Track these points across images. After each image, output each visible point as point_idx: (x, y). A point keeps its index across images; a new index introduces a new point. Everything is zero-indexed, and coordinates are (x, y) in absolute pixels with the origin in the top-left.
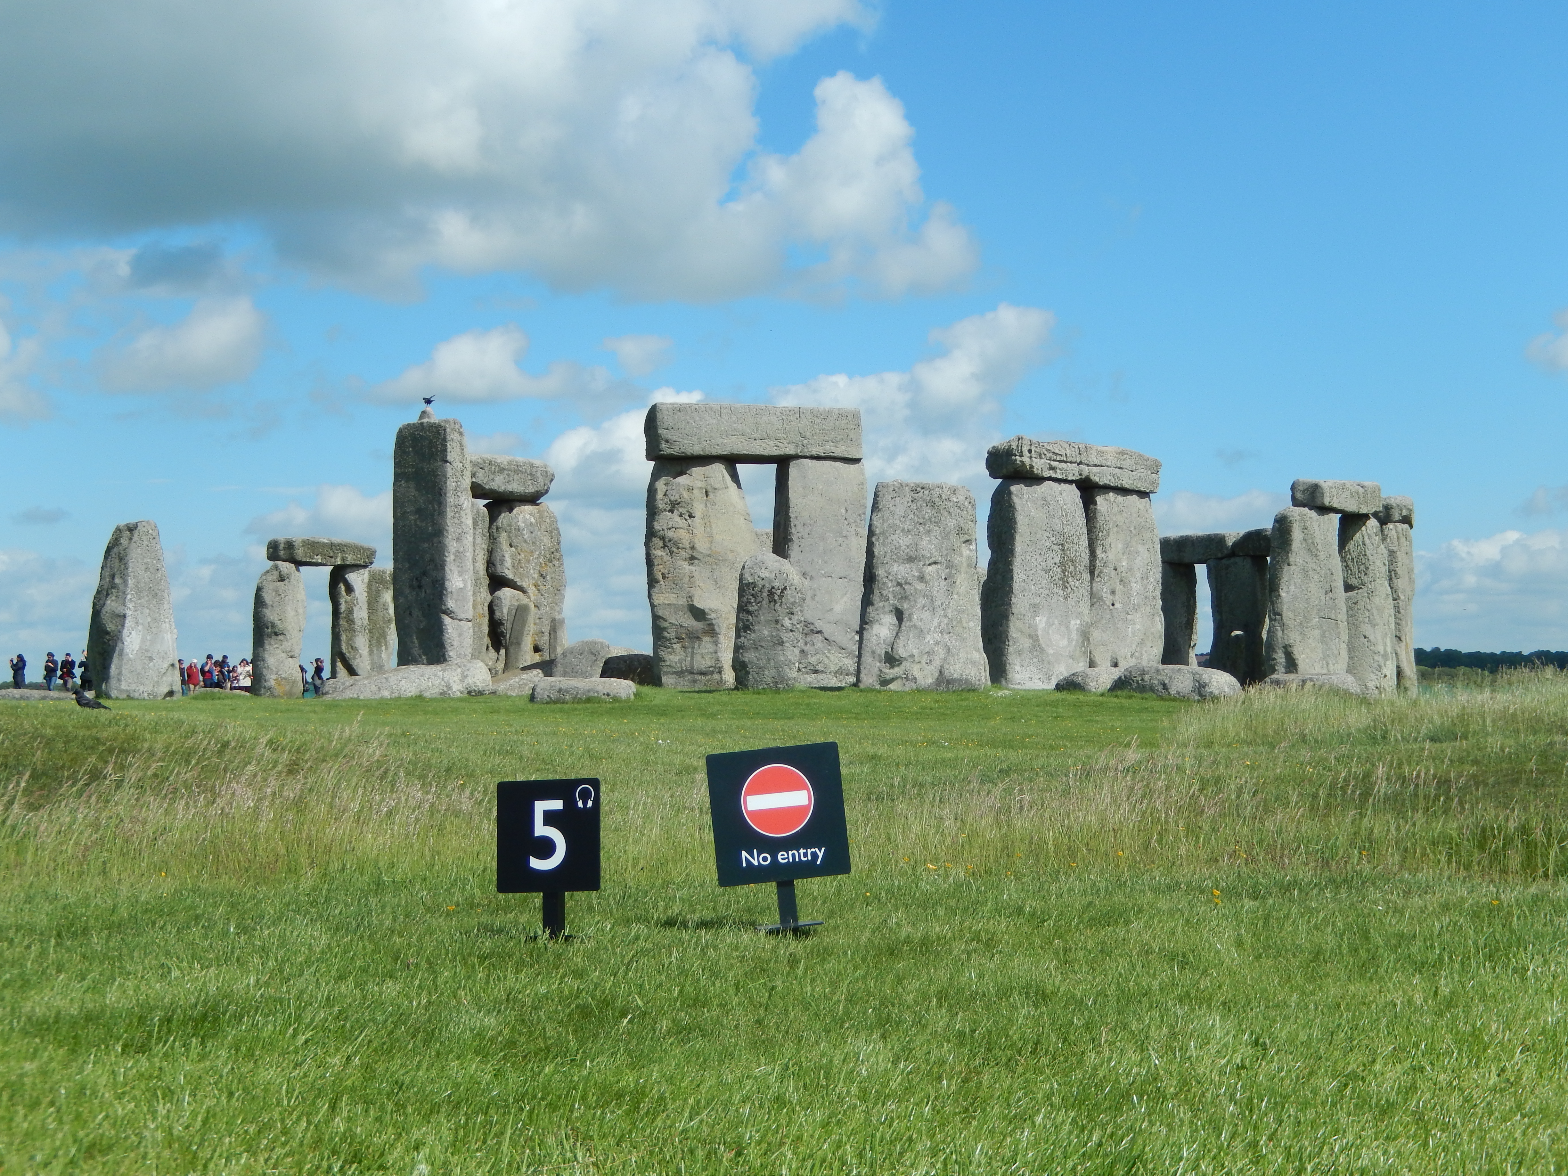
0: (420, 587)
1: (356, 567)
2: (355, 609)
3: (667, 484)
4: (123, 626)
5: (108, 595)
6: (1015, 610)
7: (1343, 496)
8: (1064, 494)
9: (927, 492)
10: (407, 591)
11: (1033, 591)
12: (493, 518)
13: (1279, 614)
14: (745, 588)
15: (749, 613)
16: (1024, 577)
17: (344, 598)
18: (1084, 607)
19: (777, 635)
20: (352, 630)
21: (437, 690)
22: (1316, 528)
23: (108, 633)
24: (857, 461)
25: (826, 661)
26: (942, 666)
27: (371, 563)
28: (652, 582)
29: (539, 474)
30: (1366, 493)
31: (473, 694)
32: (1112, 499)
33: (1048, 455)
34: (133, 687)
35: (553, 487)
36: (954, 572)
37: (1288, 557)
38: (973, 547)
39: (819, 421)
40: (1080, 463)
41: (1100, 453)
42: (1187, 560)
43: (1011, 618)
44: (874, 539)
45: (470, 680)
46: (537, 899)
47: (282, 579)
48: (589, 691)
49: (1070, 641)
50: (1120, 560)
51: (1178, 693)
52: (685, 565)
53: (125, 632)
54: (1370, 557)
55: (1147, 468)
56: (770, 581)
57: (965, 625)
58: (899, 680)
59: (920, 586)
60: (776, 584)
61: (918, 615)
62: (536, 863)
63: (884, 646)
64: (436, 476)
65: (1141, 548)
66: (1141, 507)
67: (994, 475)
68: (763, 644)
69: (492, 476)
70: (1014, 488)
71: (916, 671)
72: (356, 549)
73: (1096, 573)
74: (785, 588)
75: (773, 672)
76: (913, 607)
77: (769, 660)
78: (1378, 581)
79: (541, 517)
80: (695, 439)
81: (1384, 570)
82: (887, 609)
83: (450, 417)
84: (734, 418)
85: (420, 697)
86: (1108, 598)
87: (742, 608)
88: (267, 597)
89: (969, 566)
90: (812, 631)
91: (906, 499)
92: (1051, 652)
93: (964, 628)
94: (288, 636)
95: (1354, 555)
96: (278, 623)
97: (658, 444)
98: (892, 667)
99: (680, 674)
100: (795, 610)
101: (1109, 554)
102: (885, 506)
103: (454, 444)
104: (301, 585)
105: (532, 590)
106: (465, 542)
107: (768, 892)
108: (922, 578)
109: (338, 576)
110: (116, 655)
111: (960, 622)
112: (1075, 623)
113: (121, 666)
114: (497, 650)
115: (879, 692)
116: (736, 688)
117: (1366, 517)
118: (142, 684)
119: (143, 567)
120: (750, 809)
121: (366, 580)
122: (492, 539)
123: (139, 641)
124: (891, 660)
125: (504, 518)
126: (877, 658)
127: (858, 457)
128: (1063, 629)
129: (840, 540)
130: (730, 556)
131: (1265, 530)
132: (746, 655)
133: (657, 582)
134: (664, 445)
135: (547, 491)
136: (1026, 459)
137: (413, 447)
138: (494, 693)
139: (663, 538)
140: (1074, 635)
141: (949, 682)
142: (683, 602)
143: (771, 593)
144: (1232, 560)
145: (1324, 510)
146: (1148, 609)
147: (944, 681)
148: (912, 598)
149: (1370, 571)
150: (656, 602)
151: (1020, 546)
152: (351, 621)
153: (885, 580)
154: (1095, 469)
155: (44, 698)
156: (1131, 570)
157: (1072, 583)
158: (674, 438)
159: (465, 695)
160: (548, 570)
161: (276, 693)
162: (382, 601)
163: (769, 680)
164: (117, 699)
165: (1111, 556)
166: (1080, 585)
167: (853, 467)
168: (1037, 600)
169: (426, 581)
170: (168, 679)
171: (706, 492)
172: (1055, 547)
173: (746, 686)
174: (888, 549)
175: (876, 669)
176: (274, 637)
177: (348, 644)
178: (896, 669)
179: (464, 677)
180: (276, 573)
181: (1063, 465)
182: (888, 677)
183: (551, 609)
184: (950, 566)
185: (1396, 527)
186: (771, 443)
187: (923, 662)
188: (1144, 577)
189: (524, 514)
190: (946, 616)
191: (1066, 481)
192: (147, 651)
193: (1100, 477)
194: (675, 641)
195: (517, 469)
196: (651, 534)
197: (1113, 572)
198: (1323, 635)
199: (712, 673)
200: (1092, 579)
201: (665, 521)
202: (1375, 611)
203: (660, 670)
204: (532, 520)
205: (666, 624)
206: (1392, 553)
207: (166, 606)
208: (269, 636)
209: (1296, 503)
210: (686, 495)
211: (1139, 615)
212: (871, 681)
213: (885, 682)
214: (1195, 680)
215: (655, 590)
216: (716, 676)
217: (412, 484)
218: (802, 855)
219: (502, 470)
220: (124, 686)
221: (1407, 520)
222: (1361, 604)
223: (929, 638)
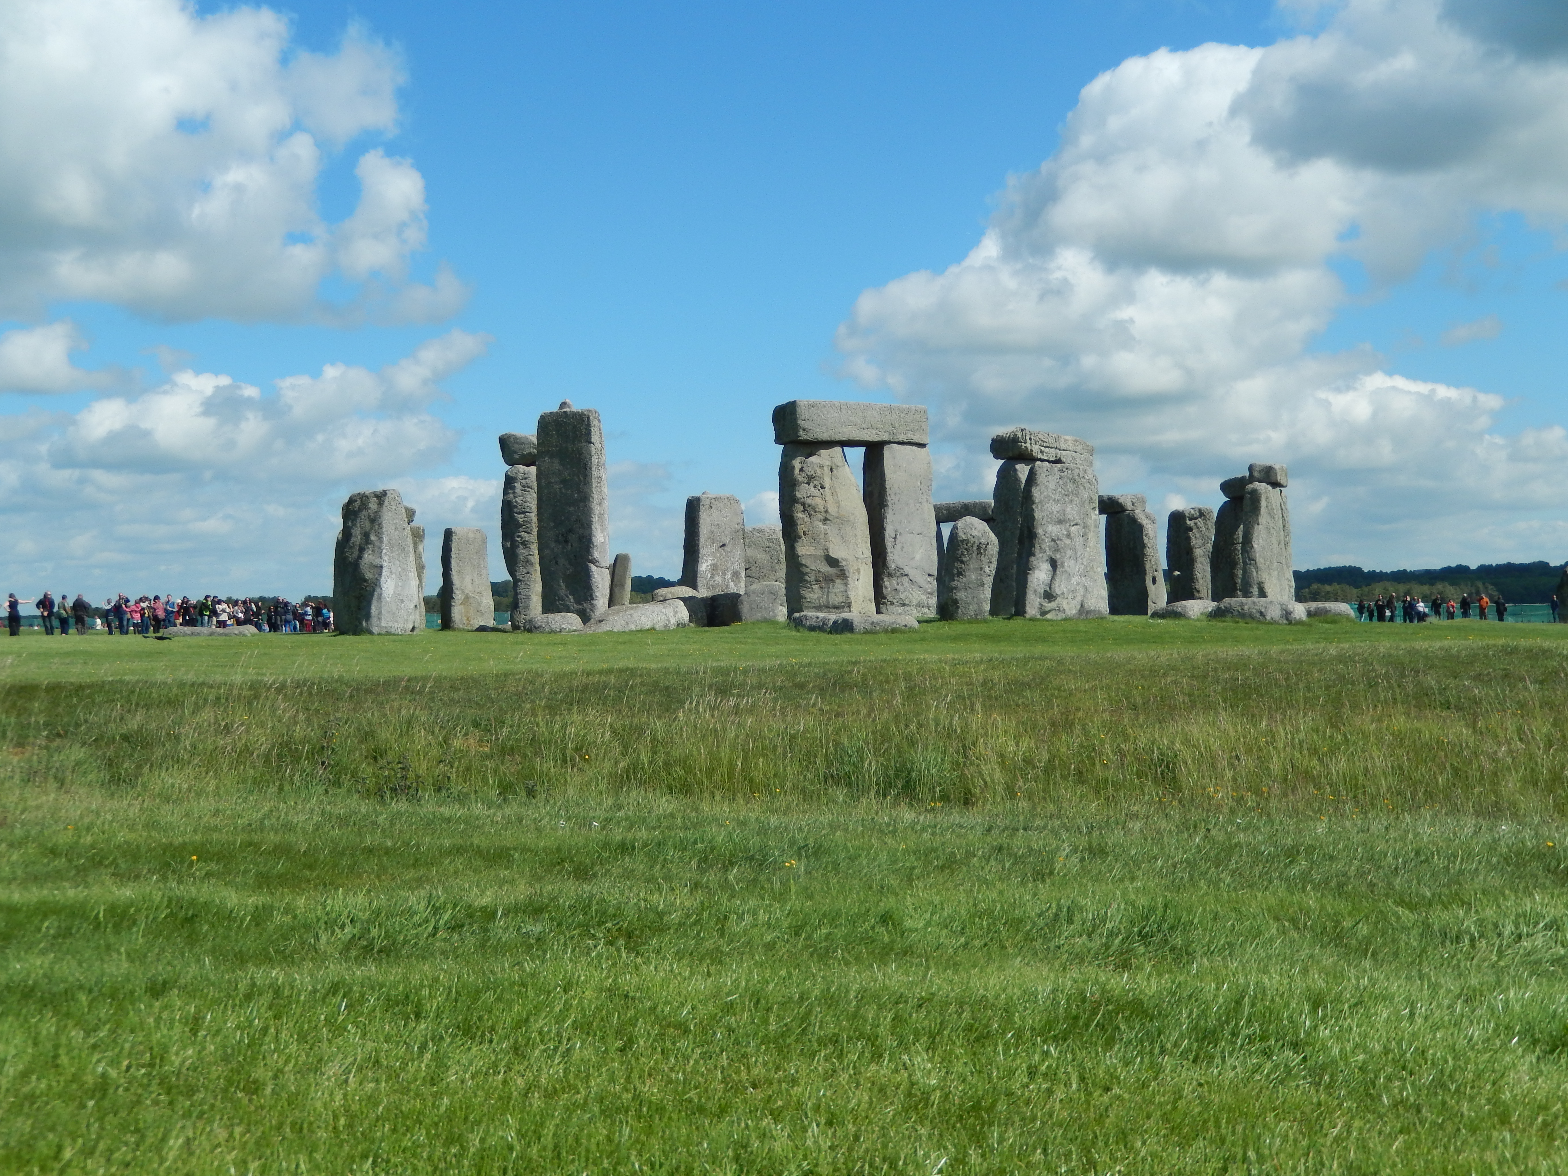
0: (566, 542)
3: (800, 463)
4: (380, 574)
5: (362, 549)
10: (553, 545)
13: (1254, 560)
14: (960, 544)
15: (962, 562)
19: (980, 579)
21: (663, 624)
22: (1272, 498)
23: (366, 581)
25: (911, 597)
26: (1082, 601)
33: (1040, 442)
34: (390, 624)
36: (1086, 530)
37: (1258, 519)
39: (903, 415)
40: (1056, 448)
41: (1066, 441)
44: (1034, 507)
45: (679, 615)
52: (820, 524)
53: (383, 580)
56: (979, 538)
58: (1053, 612)
59: (1068, 542)
60: (983, 541)
61: (1069, 564)
63: (1041, 586)
64: (581, 454)
67: (997, 457)
68: (970, 586)
71: (1065, 605)
74: (988, 544)
75: (975, 607)
76: (1063, 557)
77: (974, 597)
80: (824, 428)
82: (1045, 558)
83: (590, 408)
84: (851, 412)
87: (956, 559)
90: (902, 574)
93: (1095, 572)
97: (798, 431)
98: (1049, 602)
99: (818, 608)
100: (992, 560)
103: (595, 429)
106: (604, 506)
108: (1068, 536)
110: (375, 598)
115: (1040, 620)
116: (940, 620)
118: (395, 621)
119: (394, 527)
123: (393, 587)
124: (1049, 596)
126: (1038, 595)
127: (925, 443)
129: (918, 505)
130: (852, 518)
132: (958, 594)
133: (800, 537)
134: (801, 433)
136: (1028, 445)
137: (557, 431)
139: (803, 504)
141: (1088, 612)
142: (820, 553)
143: (979, 548)
145: (1275, 485)
147: (1083, 612)
148: (1062, 551)
150: (799, 553)
153: (1043, 537)
158: (810, 427)
163: (972, 613)
164: (376, 634)
167: (922, 450)
169: (572, 537)
171: (830, 469)
174: (1045, 514)
175: (1037, 604)
178: (1052, 603)
181: (1047, 450)
182: (1047, 610)
184: (1085, 527)
186: (874, 432)
187: (1071, 598)
190: (1083, 564)
192: (398, 594)
194: (814, 583)
198: (1279, 575)
199: (843, 607)
201: (803, 491)
203: (802, 605)
205: (808, 570)
210: (819, 471)
212: (1034, 612)
213: (1044, 613)
215: (798, 544)
217: (556, 461)
223: (1074, 580)
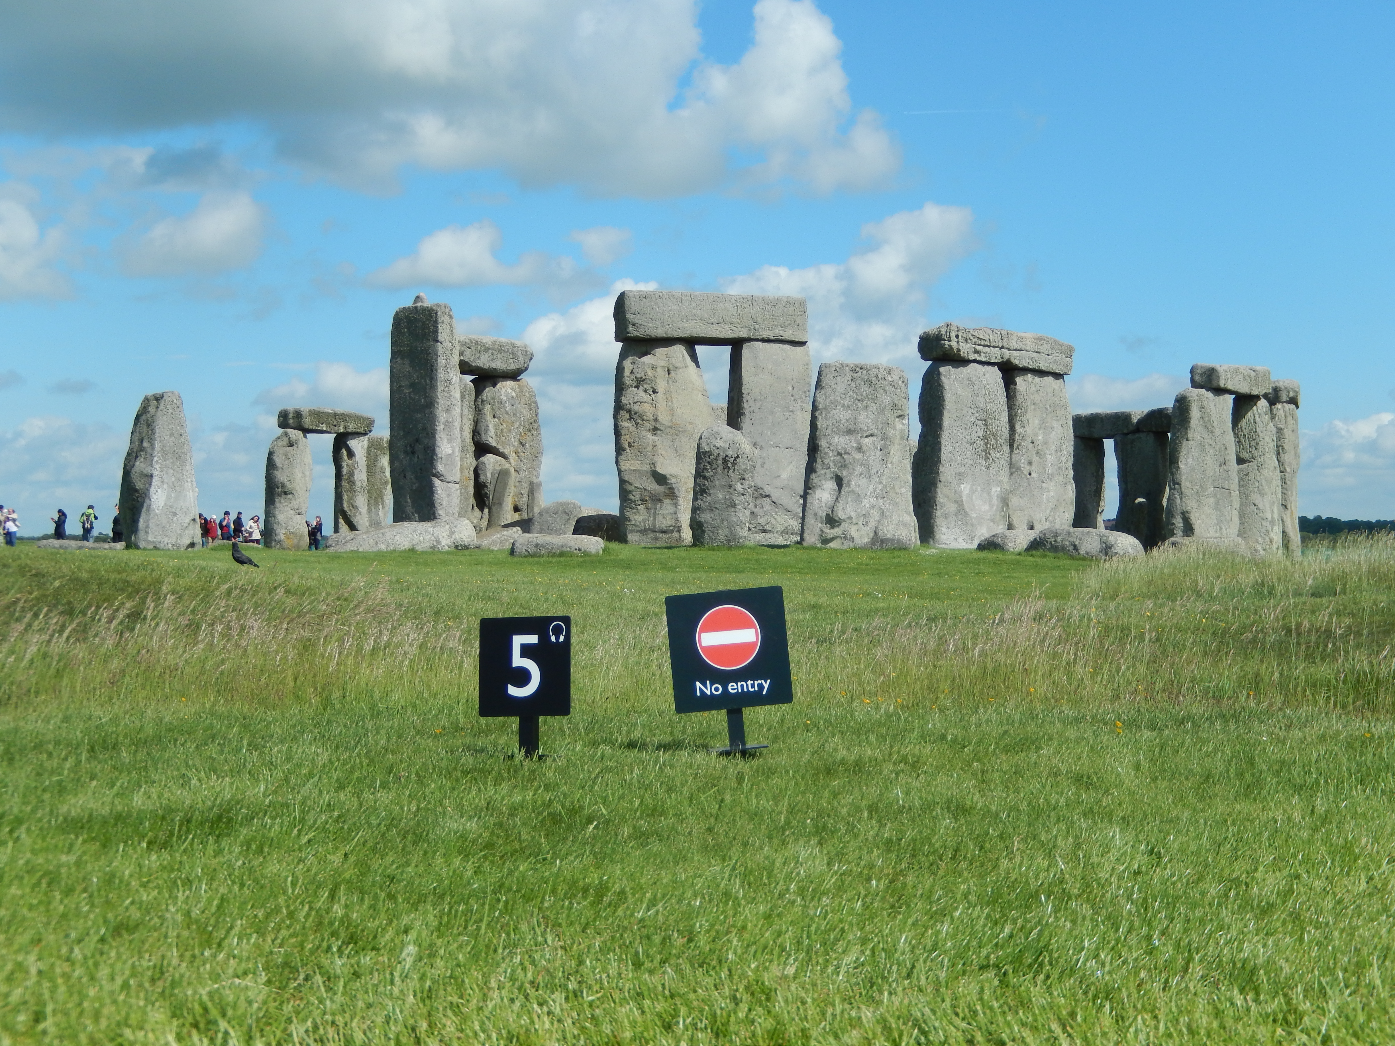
0: (413, 453)
1: (357, 434)
2: (356, 472)
3: (633, 363)
4: (150, 484)
5: (137, 457)
6: (942, 478)
7: (1237, 379)
8: (987, 375)
9: (865, 372)
10: (402, 456)
11: (959, 461)
12: (478, 392)
13: (1178, 484)
14: (701, 456)
15: (705, 478)
16: (951, 449)
17: (346, 462)
18: (1004, 476)
19: (731, 498)
20: (352, 490)
21: (428, 545)
22: (1212, 407)
23: (137, 491)
24: (803, 344)
25: (773, 521)
26: (877, 528)
27: (370, 431)
28: (619, 450)
29: (519, 353)
30: (1258, 376)
31: (460, 548)
32: (1030, 380)
33: (974, 340)
34: (159, 539)
35: (532, 365)
36: (888, 443)
37: (1187, 433)
38: (905, 421)
39: (768, 308)
40: (1002, 347)
41: (1020, 339)
42: (1096, 435)
43: (939, 485)
44: (817, 414)
45: (457, 536)
46: (514, 723)
47: (291, 445)
48: (562, 546)
49: (991, 506)
50: (1037, 435)
51: (1087, 553)
52: (649, 436)
53: (152, 490)
54: (1261, 434)
55: (1062, 352)
56: (725, 450)
57: (898, 491)
58: (838, 540)
59: (858, 456)
60: (730, 453)
61: (856, 482)
62: (513, 691)
63: (825, 509)
64: (428, 354)
65: (1055, 424)
66: (1056, 387)
67: (925, 357)
68: (717, 506)
69: (478, 355)
70: (943, 370)
71: (853, 532)
72: (357, 418)
73: (1015, 446)
74: (738, 457)
75: (726, 531)
76: (851, 474)
77: (723, 520)
78: (1267, 455)
79: (522, 391)
80: (658, 323)
81: (1272, 445)
82: (828, 476)
83: (441, 302)
84: (694, 305)
85: (412, 550)
86: (1025, 468)
87: (699, 474)
88: (278, 460)
89: (902, 438)
90: (761, 495)
91: (846, 378)
92: (974, 515)
93: (897, 493)
94: (296, 495)
95: (1246, 432)
96: (287, 483)
97: (626, 327)
98: (832, 527)
99: (644, 532)
100: (746, 476)
101: (1027, 429)
102: (827, 384)
103: (445, 326)
104: (308, 450)
105: (512, 457)
106: (454, 413)
107: (719, 719)
108: (859, 449)
109: (341, 442)
110: (144, 510)
111: (894, 488)
112: (996, 490)
113: (148, 521)
114: (482, 510)
115: (820, 549)
116: (694, 545)
117: (1257, 398)
118: (167, 536)
119: (168, 433)
120: (704, 644)
121: (366, 446)
122: (478, 410)
123: (164, 498)
124: (832, 521)
125: (488, 392)
126: (819, 519)
127: (803, 340)
128: (985, 495)
129: (787, 414)
130: (689, 428)
131: (1167, 409)
132: (702, 515)
133: (624, 450)
134: (631, 328)
135: (526, 369)
136: (954, 344)
137: (408, 329)
138: (478, 547)
139: (629, 411)
140: (995, 501)
141: (882, 541)
142: (646, 468)
143: (725, 461)
144: (1137, 435)
145: (1219, 391)
146: (1061, 478)
147: (878, 541)
148: (851, 467)
149: (1260, 447)
150: (623, 468)
151: (947, 421)
152: (352, 483)
153: (827, 450)
154: (1015, 353)
155: (80, 548)
156: (1046, 443)
157: (994, 455)
158: (640, 322)
159: (453, 549)
160: (527, 439)
161: (285, 545)
162: (379, 465)
163: (722, 538)
164: (145, 549)
165: (1029, 430)
166: (1001, 456)
167: (799, 349)
168: (962, 470)
169: (419, 447)
170: (190, 532)
171: (669, 371)
172: (979, 423)
173: (702, 543)
174: (829, 422)
175: (818, 530)
176: (284, 496)
177: (348, 502)
178: (836, 530)
179: (452, 533)
180: (286, 440)
181: (987, 349)
182: (828, 537)
183: (530, 473)
184: (885, 438)
185: (1283, 407)
186: (727, 327)
187: (860, 523)
188: (1058, 450)
189: (506, 388)
190: (880, 483)
191: (989, 364)
192: (171, 507)
193: (1019, 360)
194: (639, 502)
195: (500, 349)
196: (618, 407)
197: (1031, 445)
198: (1217, 503)
199: (672, 531)
200: (1012, 451)
201: (632, 396)
202: (1264, 482)
203: (626, 529)
204: (514, 394)
205: (631, 488)
206: (1279, 430)
207: (188, 468)
208: (280, 495)
209: (1195, 384)
210: (650, 373)
211: (1053, 483)
212: (813, 540)
213: (825, 541)
214: (1102, 542)
215: (622, 458)
216: (676, 535)
217: (407, 361)
218: (750, 686)
219: (487, 349)
220: (151, 538)
221: (1294, 401)
222: (1251, 476)
223: (865, 502)
